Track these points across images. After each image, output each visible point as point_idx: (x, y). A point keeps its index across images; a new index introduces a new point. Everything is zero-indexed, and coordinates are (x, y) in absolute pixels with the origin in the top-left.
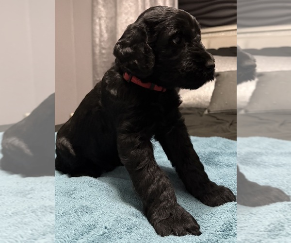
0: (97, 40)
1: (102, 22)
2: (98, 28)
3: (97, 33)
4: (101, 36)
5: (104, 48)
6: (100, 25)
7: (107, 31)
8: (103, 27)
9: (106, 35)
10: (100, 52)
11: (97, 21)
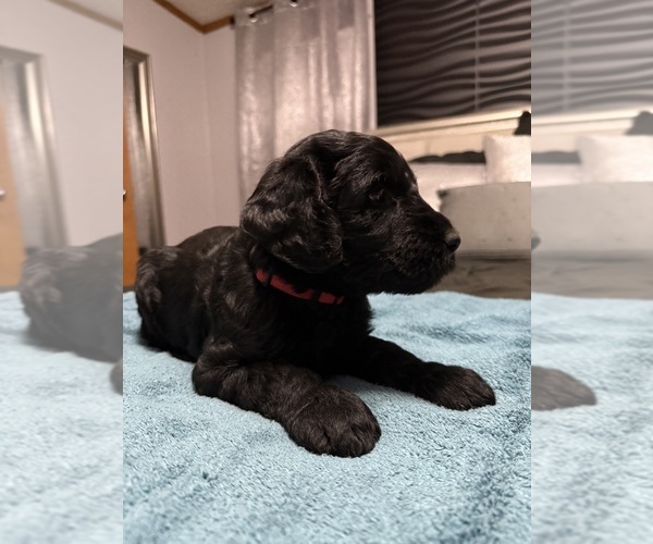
0: (245, 149)
1: (253, 119)
2: (245, 129)
3: (245, 137)
4: (251, 141)
5: (255, 162)
6: (249, 125)
7: (261, 134)
8: (254, 128)
9: (258, 141)
10: (250, 168)
11: (245, 118)
